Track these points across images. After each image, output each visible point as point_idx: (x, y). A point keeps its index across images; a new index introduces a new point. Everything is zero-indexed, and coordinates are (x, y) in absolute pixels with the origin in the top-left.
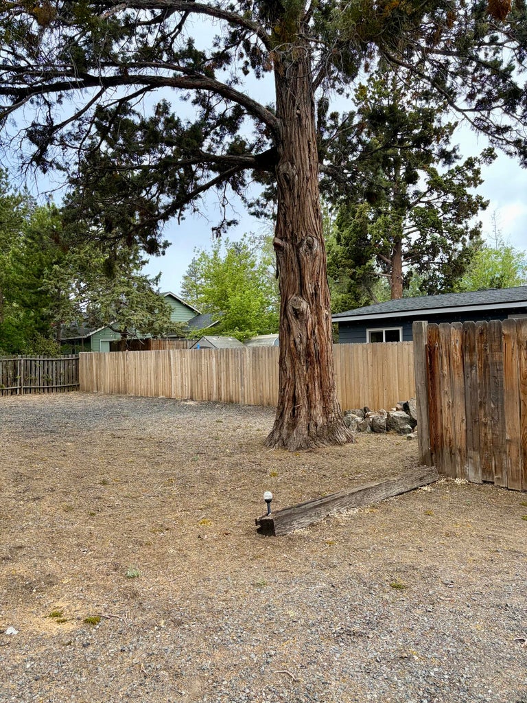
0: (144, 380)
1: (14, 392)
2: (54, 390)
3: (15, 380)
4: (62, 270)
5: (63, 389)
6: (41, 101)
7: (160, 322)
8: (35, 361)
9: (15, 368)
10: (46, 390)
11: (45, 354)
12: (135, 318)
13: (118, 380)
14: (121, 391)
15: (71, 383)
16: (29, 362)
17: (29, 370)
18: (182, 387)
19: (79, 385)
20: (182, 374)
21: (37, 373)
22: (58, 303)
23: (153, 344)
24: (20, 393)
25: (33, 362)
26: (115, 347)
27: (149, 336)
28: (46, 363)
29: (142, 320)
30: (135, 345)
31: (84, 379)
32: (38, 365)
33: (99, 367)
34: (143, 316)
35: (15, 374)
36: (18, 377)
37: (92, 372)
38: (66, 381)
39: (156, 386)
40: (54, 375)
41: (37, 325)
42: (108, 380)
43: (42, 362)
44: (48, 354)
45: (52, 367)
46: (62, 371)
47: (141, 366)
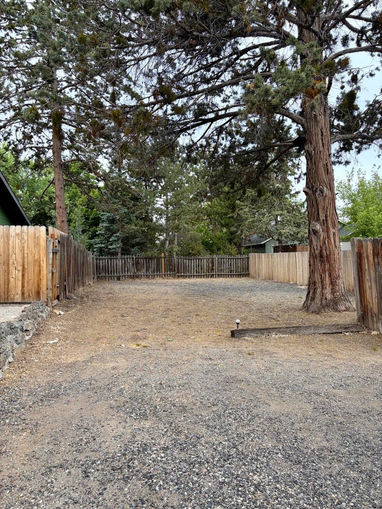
0: (282, 272)
1: (212, 276)
2: (235, 276)
3: (213, 269)
4: (242, 203)
5: (239, 276)
6: (187, 134)
7: (302, 233)
8: (224, 258)
9: (213, 262)
10: (230, 276)
11: (229, 255)
12: (284, 231)
13: (269, 271)
14: (270, 278)
15: (244, 272)
16: (220, 259)
17: (220, 264)
18: (303, 277)
19: (249, 274)
20: (303, 268)
21: (225, 266)
22: (240, 223)
23: (298, 248)
24: (216, 277)
25: (222, 259)
26: (276, 250)
27: (296, 242)
28: (230, 259)
29: (289, 232)
30: (286, 249)
31: (252, 270)
32: (225, 261)
33: (259, 263)
34: (290, 229)
35: (213, 266)
36: (214, 268)
37: (255, 266)
38: (242, 271)
39: (289, 276)
40: (235, 267)
41: (228, 238)
42: (264, 271)
43: (227, 259)
44: (231, 254)
45: (233, 262)
46: (239, 265)
47: (280, 262)
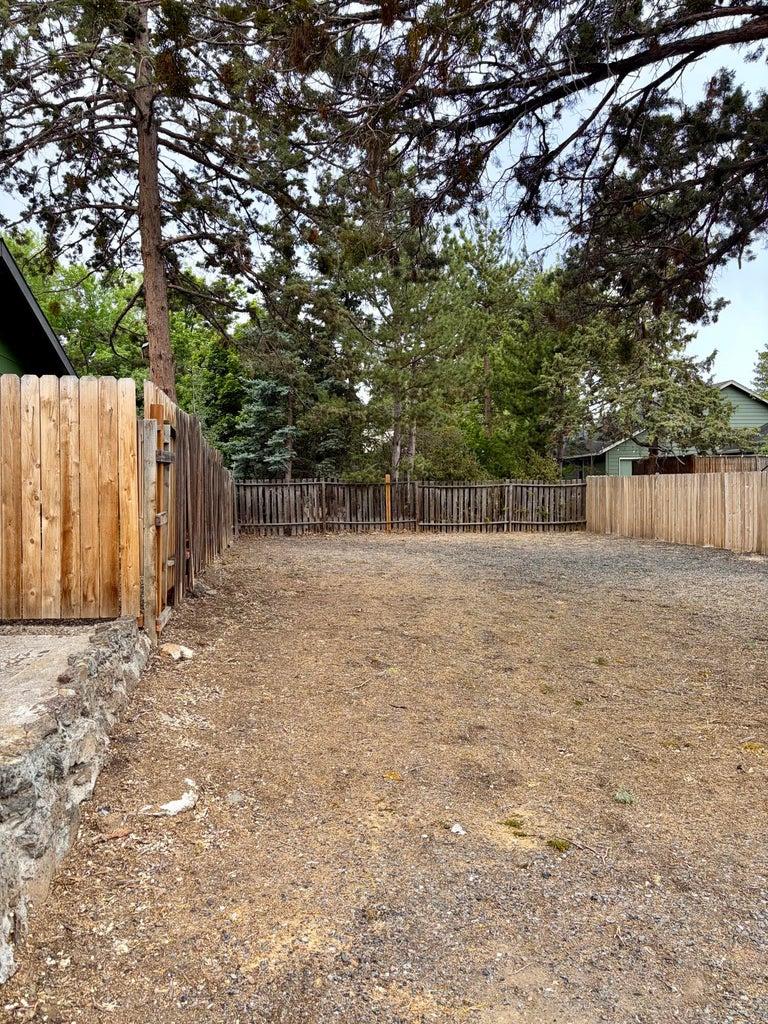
0: (681, 519)
1: (500, 528)
2: (552, 529)
3: (501, 512)
4: (567, 360)
5: (562, 527)
6: (534, 121)
7: (711, 430)
8: (527, 487)
9: (502, 496)
10: (541, 528)
11: (540, 478)
12: (671, 423)
13: (642, 518)
14: (645, 534)
15: (574, 519)
16: (519, 489)
17: (519, 500)
18: (743, 532)
19: (585, 523)
20: (743, 513)
21: (530, 505)
22: (559, 407)
23: (699, 463)
24: (508, 530)
25: (525, 489)
26: (639, 468)
27: (693, 451)
28: (541, 490)
29: (682, 427)
30: (670, 466)
31: (592, 514)
32: (530, 493)
33: (614, 497)
34: (684, 420)
35: (502, 505)
36: (505, 508)
37: (604, 505)
38: (568, 516)
39: (701, 529)
40: (552, 507)
41: (531, 439)
42: (627, 516)
43: (535, 489)
44: (544, 478)
45: (549, 495)
46: (562, 502)
47: (676, 496)
